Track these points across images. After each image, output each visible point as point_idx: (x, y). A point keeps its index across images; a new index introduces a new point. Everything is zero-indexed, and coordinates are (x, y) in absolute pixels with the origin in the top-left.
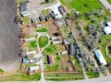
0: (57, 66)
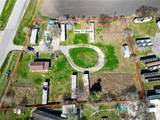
0: (25, 75)
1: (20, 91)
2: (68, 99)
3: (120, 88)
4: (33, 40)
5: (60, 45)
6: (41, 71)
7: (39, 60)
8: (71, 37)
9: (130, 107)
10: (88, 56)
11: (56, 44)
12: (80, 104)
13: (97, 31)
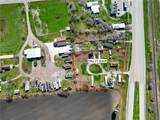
0: (120, 60)
1: (120, 54)
2: (101, 51)
3: (82, 57)
4: (120, 77)
5: (107, 75)
6: (113, 62)
7: (115, 67)
8: (102, 79)
9: (78, 49)
10: (94, 69)
11: (109, 75)
12: (97, 50)
13: (90, 82)
